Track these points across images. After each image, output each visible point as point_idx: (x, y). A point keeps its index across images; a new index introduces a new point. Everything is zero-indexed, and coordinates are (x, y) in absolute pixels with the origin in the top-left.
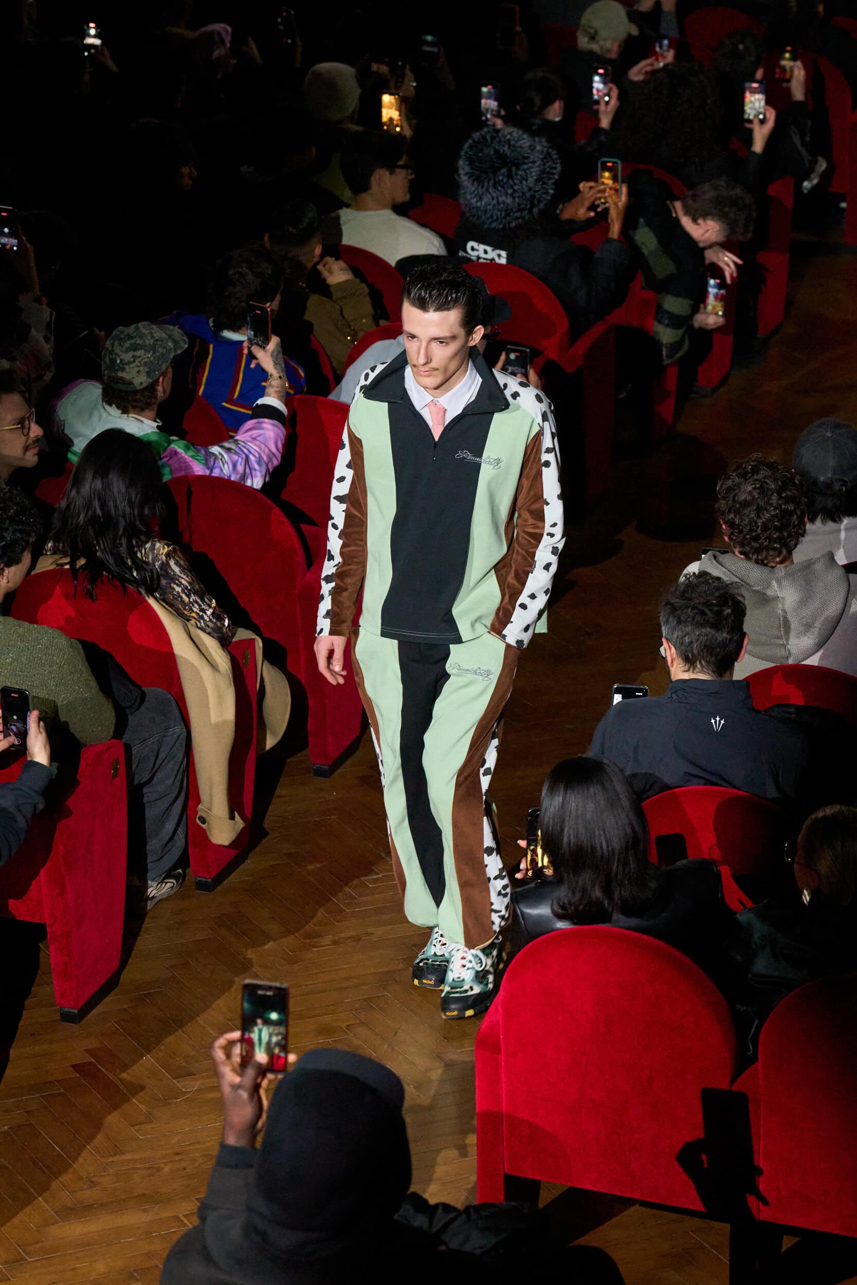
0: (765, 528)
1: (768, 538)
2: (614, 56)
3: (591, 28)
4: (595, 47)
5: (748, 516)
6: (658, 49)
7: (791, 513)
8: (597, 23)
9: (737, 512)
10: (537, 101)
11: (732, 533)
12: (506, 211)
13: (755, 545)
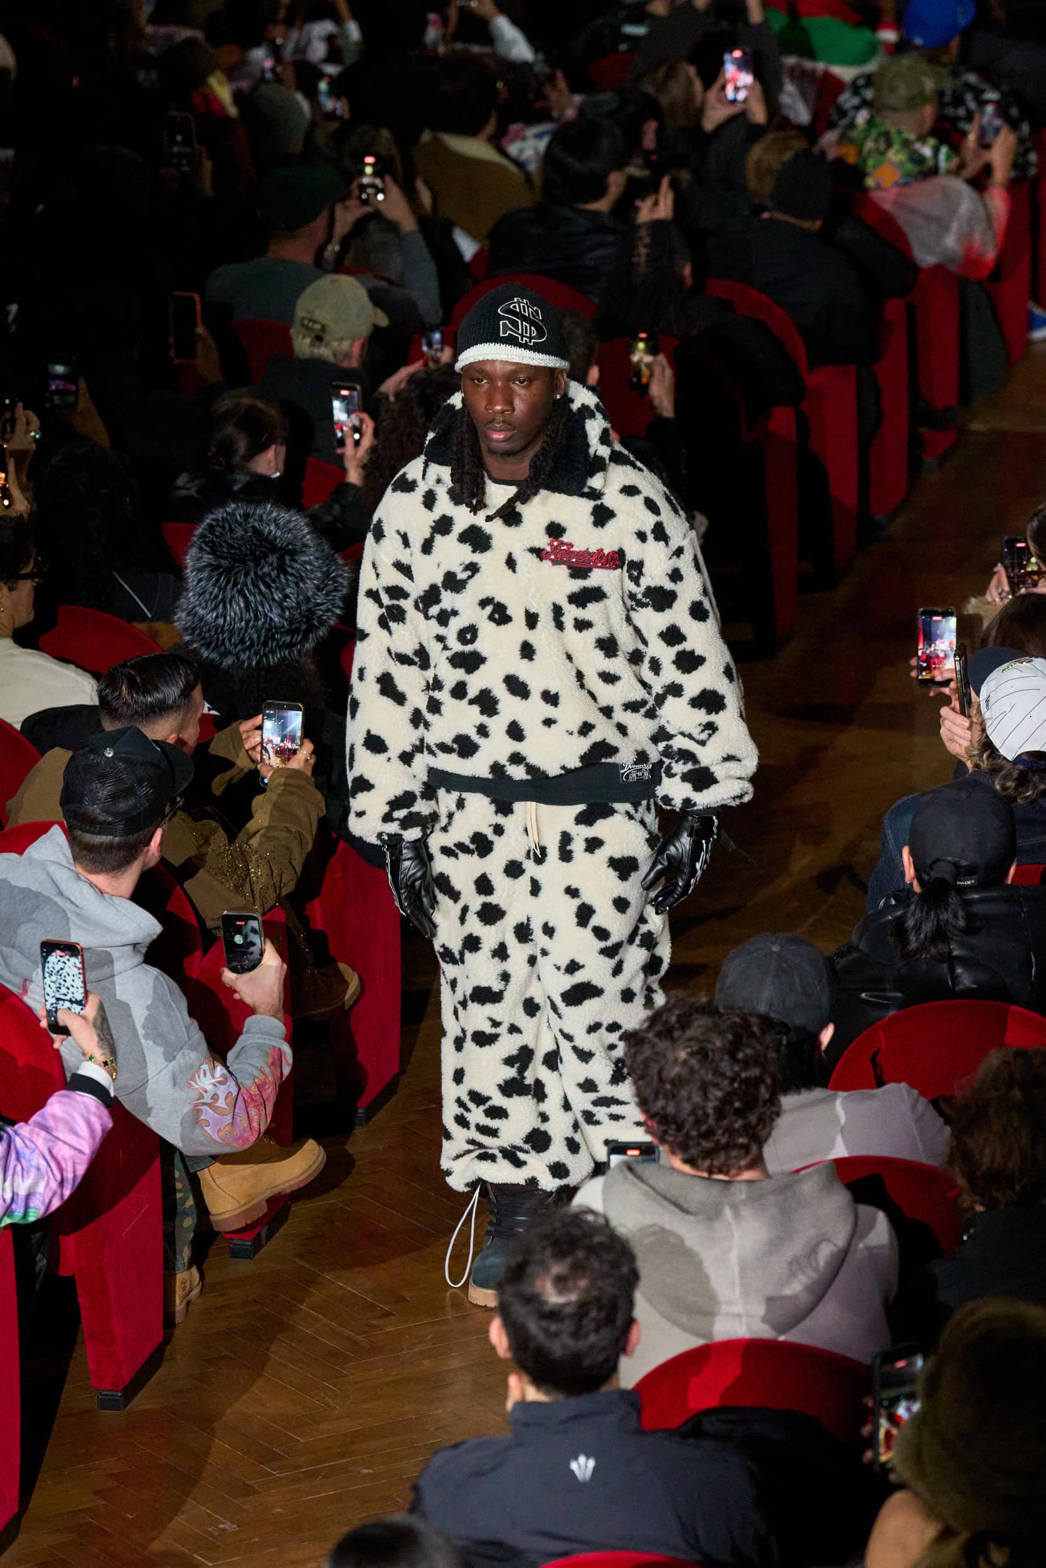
0: (720, 1114)
1: (729, 1131)
2: (354, 363)
3: (315, 322)
4: (324, 352)
5: (689, 1099)
6: (425, 348)
7: (757, 1082)
8: (324, 315)
9: (672, 1096)
10: (242, 446)
11: (665, 1132)
12: (269, 630)
13: (706, 1145)
